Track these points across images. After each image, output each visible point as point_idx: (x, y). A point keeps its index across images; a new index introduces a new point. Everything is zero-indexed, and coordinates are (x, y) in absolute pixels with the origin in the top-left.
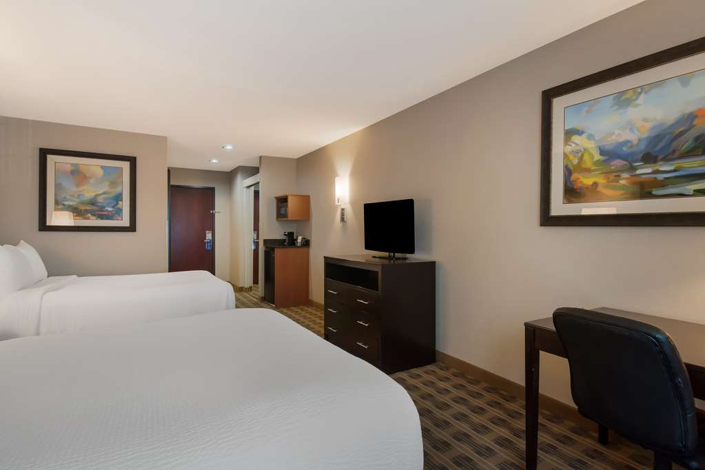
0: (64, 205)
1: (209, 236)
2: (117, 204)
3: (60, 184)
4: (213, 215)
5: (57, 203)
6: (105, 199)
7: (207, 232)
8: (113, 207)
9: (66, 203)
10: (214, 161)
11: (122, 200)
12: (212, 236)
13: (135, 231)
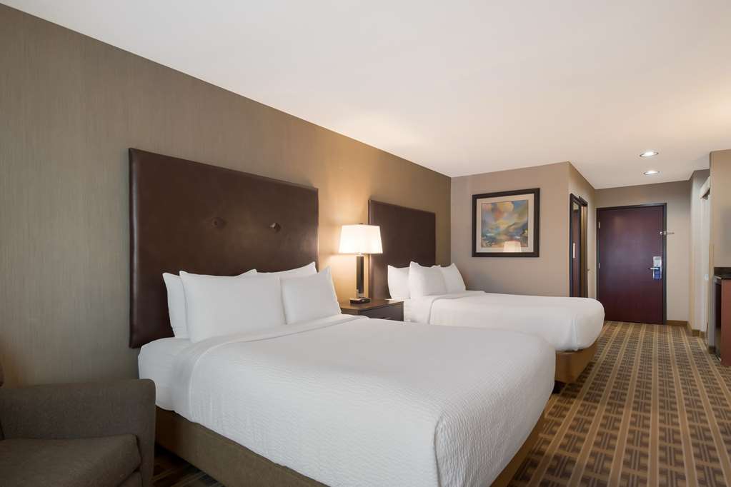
0: (486, 236)
1: (657, 262)
2: (524, 233)
3: (485, 221)
4: (664, 238)
5: (483, 236)
6: (515, 229)
7: (654, 258)
8: (521, 235)
9: (489, 235)
10: (651, 172)
11: (527, 230)
12: (663, 262)
13: (538, 256)
